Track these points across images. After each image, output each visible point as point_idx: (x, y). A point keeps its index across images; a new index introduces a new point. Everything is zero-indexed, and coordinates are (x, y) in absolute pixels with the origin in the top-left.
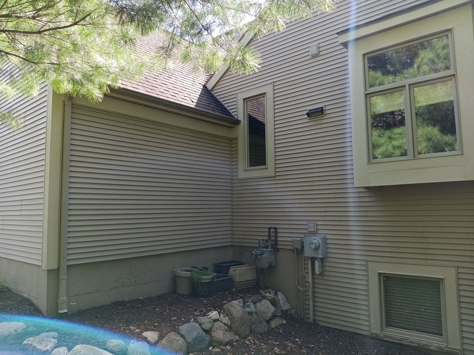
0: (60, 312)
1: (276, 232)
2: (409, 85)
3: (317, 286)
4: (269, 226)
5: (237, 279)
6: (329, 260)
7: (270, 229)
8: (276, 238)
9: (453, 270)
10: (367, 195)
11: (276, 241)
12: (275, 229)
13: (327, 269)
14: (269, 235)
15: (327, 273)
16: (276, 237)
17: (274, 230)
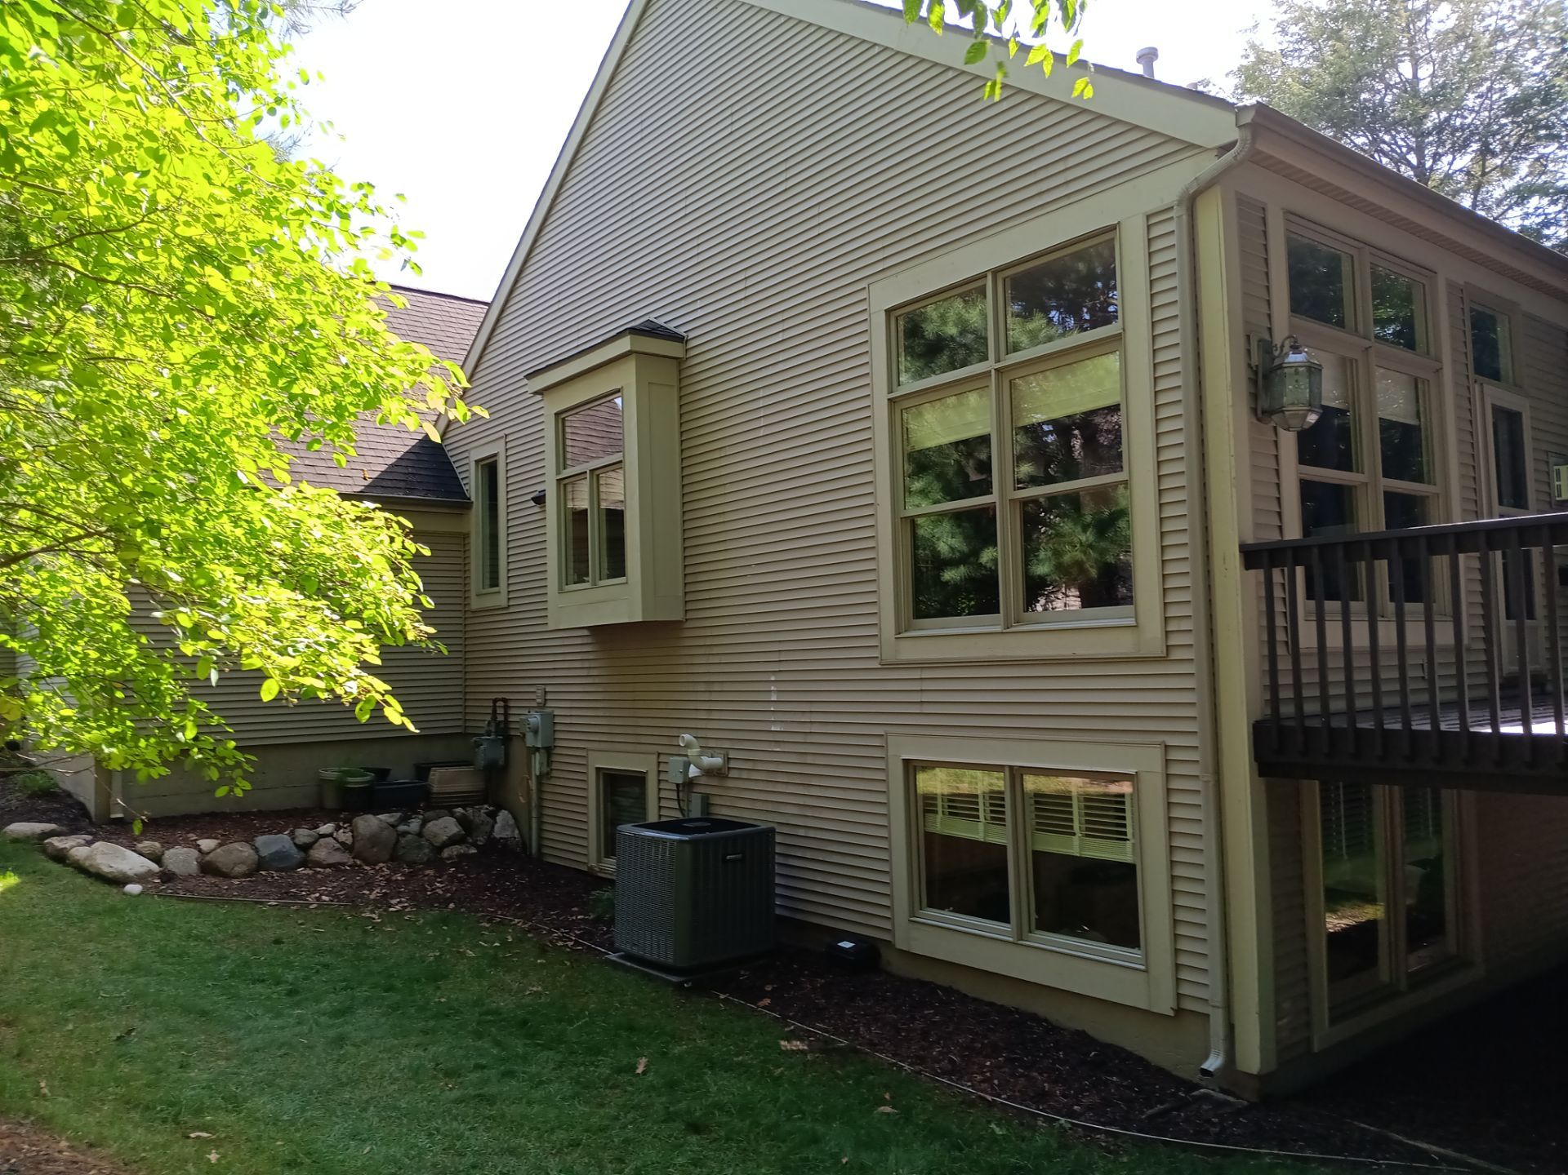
0: (113, 816)
1: (506, 707)
2: (591, 471)
3: (545, 796)
4: (494, 696)
5: (435, 789)
6: (557, 751)
7: (495, 701)
8: (506, 718)
9: (654, 757)
10: (589, 640)
11: (506, 722)
12: (505, 700)
13: (554, 766)
14: (494, 713)
15: (555, 774)
16: (506, 715)
17: (502, 704)
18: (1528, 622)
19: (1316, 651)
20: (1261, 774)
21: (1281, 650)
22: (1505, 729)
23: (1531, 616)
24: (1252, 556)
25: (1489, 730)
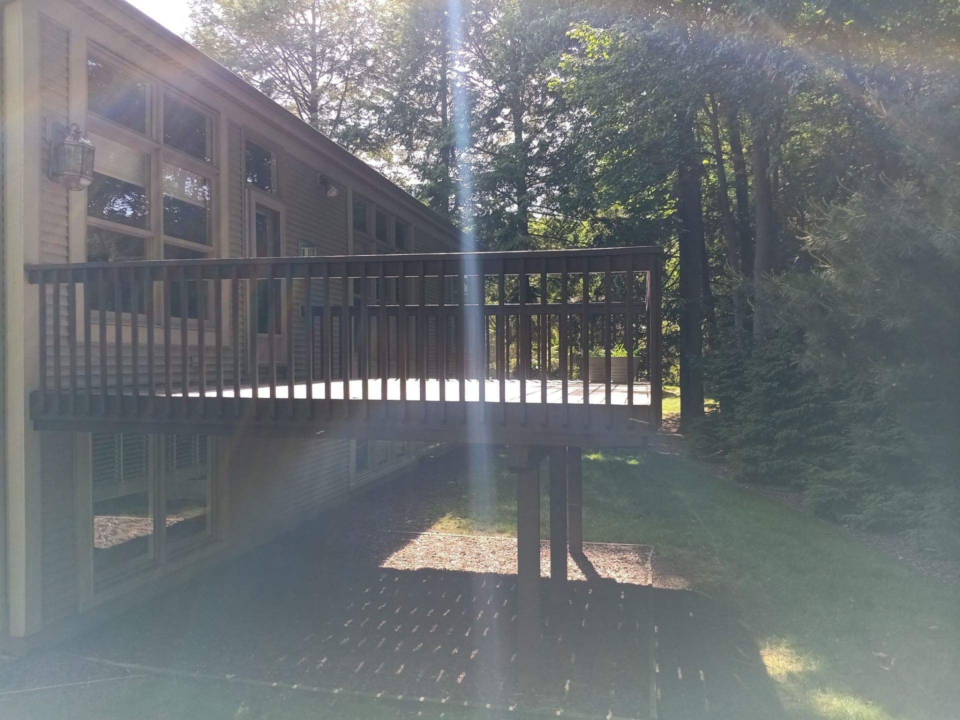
18: (276, 336)
19: (99, 344)
20: (35, 428)
21: (63, 343)
22: (191, 395)
23: (279, 332)
24: (33, 274)
25: (181, 395)
